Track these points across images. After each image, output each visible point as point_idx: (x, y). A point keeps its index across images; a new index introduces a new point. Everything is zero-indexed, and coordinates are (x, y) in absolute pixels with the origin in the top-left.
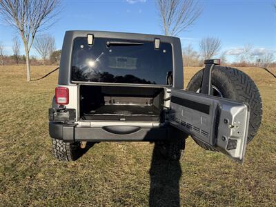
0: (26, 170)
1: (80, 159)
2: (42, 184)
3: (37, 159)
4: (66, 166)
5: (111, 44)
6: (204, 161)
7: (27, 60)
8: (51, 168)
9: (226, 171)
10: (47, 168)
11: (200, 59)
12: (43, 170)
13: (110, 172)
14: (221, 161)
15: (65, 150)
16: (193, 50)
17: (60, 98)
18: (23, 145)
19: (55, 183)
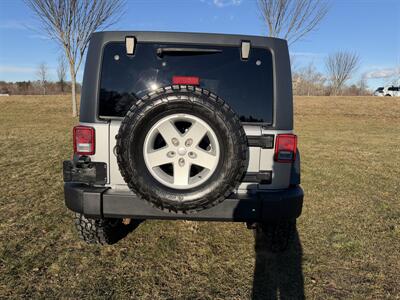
0: (36, 257)
1: (122, 241)
2: (54, 284)
3: (57, 238)
4: (97, 253)
5: (164, 53)
6: (328, 254)
7: (73, 86)
8: (74, 255)
9: (370, 276)
10: (67, 254)
11: (326, 84)
12: (61, 258)
13: (166, 268)
14: (359, 256)
15: (94, 228)
16: (316, 72)
17: (81, 145)
18: (41, 213)
19: (74, 282)
